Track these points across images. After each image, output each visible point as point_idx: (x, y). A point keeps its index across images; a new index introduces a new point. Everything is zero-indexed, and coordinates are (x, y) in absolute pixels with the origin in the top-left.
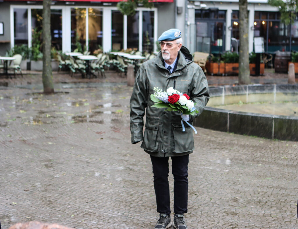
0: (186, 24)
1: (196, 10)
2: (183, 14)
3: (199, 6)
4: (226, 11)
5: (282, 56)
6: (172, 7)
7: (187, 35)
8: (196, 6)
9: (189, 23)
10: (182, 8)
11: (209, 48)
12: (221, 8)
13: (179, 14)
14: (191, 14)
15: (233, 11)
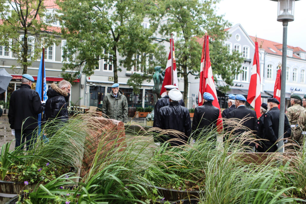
0: (85, 93)
1: (90, 86)
2: (84, 88)
3: (92, 85)
4: (105, 87)
5: (132, 109)
6: (79, 84)
7: (86, 98)
8: (91, 84)
9: (87, 93)
10: (83, 85)
11: (97, 105)
12: (102, 86)
13: (82, 88)
14: (88, 88)
15: (108, 87)
